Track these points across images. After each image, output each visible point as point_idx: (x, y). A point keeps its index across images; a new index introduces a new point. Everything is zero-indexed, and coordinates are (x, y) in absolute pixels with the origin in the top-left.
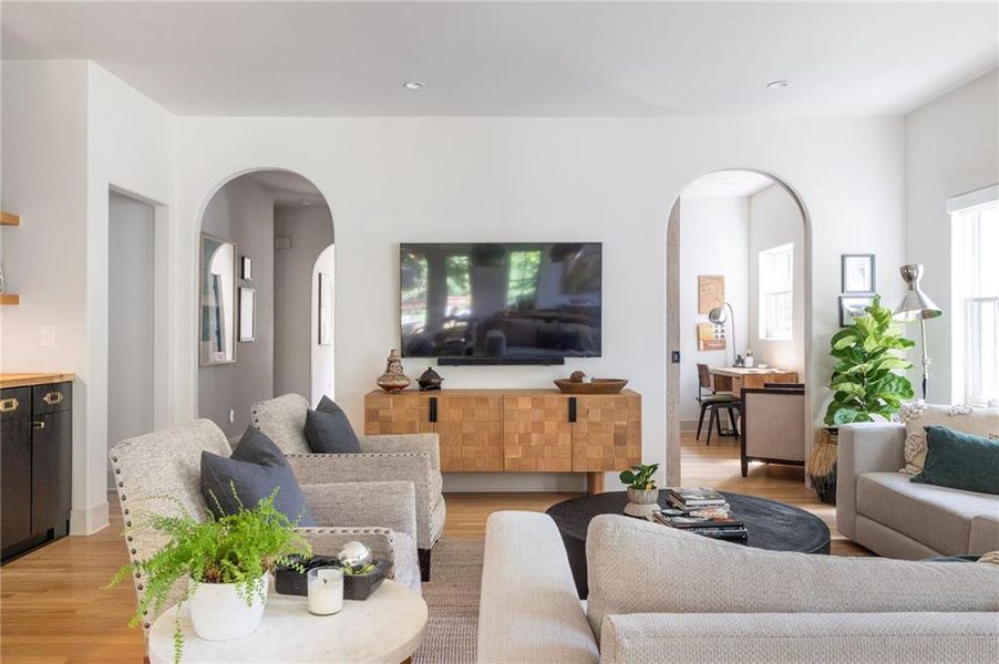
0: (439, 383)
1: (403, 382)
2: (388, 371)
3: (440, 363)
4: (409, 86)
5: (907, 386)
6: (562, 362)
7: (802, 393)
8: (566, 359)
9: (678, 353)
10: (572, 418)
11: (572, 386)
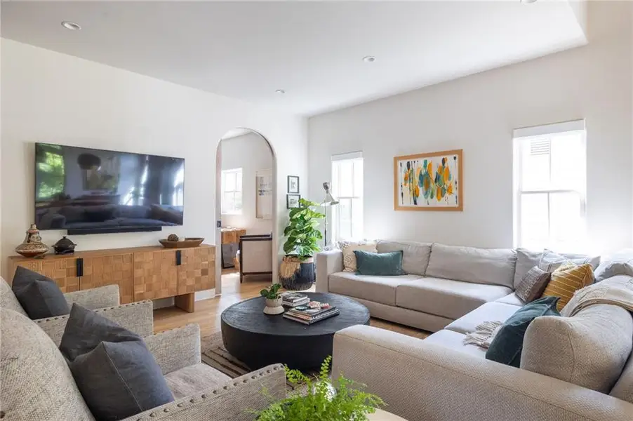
0: (74, 248)
1: (44, 249)
2: (29, 242)
3: (69, 233)
4: (66, 25)
5: (319, 234)
6: (160, 229)
7: (271, 239)
8: (163, 227)
9: (220, 222)
10: (178, 263)
11: (171, 243)
